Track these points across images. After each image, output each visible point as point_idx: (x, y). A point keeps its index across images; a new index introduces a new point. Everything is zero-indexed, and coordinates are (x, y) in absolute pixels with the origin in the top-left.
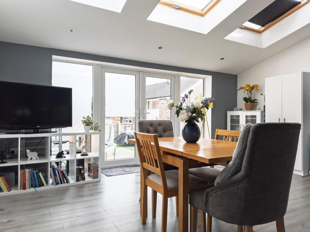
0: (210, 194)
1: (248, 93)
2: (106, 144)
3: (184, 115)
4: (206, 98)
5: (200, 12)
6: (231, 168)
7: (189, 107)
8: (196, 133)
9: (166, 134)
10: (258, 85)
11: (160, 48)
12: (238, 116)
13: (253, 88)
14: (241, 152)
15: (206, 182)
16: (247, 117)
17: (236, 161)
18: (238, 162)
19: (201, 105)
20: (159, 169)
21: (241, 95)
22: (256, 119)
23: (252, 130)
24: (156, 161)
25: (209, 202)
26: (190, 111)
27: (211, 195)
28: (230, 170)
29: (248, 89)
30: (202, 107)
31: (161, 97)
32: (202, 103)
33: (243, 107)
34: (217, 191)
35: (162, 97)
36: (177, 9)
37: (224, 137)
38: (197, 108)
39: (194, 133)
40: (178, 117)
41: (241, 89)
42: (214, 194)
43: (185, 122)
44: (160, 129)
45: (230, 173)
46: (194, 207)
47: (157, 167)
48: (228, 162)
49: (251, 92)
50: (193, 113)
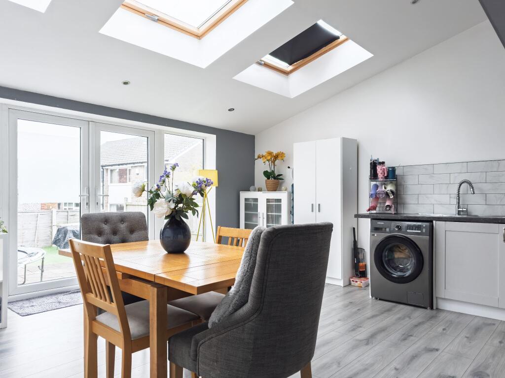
0: (201, 342)
1: (271, 164)
2: (19, 251)
3: (163, 208)
4: (199, 179)
5: (195, 31)
6: (233, 298)
7: (171, 193)
8: (182, 236)
9: (134, 236)
10: (284, 152)
11: (126, 83)
12: (256, 200)
13: (276, 157)
14: (247, 272)
15: (199, 317)
16: (268, 200)
17: (240, 286)
18: (243, 288)
19: (192, 189)
20: (114, 305)
21: (261, 167)
22: (281, 205)
23: (264, 238)
24: (108, 288)
25: (200, 356)
26: (173, 201)
27: (202, 344)
28: (232, 301)
29: (269, 158)
30: (194, 193)
31: (134, 163)
32: (194, 186)
33: (264, 186)
34: (212, 338)
35: (136, 163)
36: (154, 20)
37: (230, 239)
38: (185, 195)
39: (181, 237)
40: (152, 209)
41: (261, 158)
42: (207, 342)
43: (166, 218)
44: (123, 227)
45: (231, 305)
46: (177, 366)
47: (112, 301)
48: (230, 288)
49: (274, 163)
50: (177, 203)
